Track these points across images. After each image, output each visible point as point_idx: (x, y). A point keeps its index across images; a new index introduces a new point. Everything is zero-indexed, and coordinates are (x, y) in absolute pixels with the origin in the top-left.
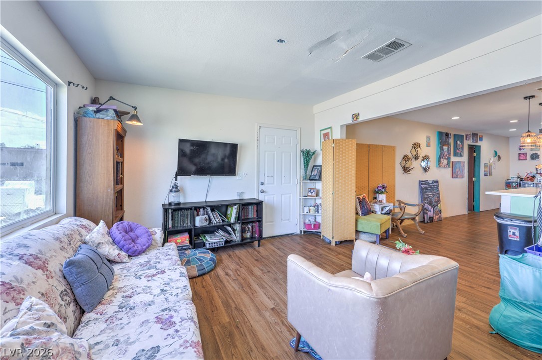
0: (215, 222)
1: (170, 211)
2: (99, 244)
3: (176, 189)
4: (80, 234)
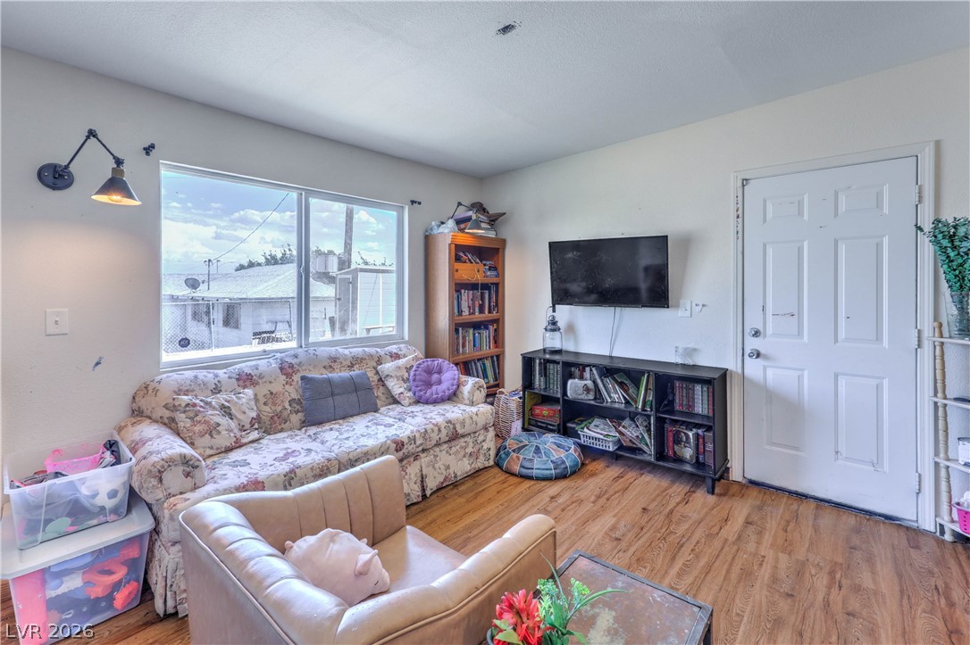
0: (609, 400)
1: (538, 361)
2: (388, 376)
3: (553, 326)
4: (379, 362)
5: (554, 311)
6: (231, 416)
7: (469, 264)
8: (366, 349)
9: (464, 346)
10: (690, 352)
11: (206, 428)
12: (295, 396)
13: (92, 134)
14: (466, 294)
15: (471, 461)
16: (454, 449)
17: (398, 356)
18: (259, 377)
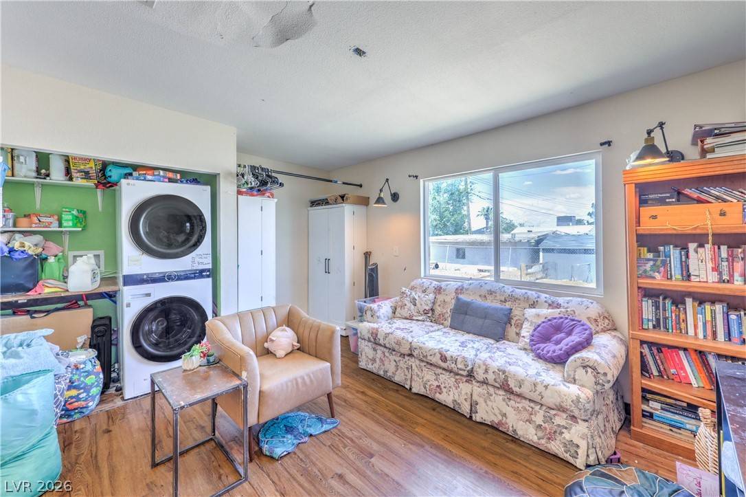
4: (533, 305)
6: (415, 304)
8: (530, 292)
13: (387, 180)
15: (540, 435)
16: (512, 403)
17: (558, 306)
18: (444, 291)
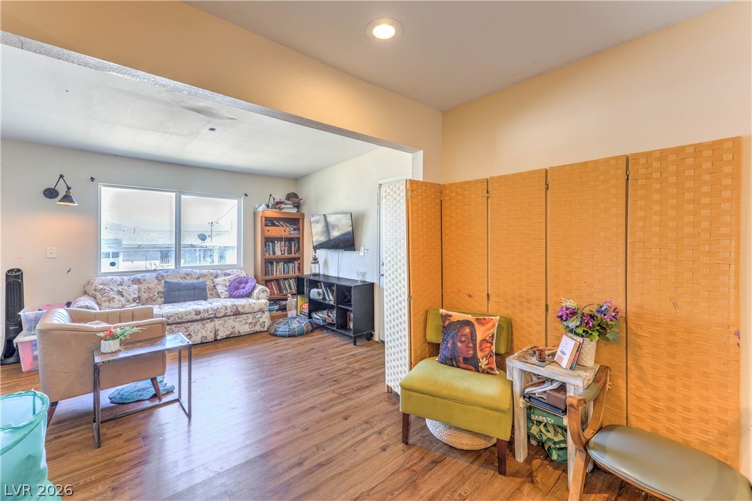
0: (327, 300)
2: (218, 284)
3: (315, 261)
4: (216, 277)
5: (315, 253)
6: (122, 296)
7: (281, 227)
8: (211, 271)
9: (276, 272)
10: (364, 274)
11: (107, 298)
12: (162, 290)
13: (61, 176)
14: (279, 244)
15: (251, 326)
16: (238, 319)
17: (229, 275)
18: (144, 280)
